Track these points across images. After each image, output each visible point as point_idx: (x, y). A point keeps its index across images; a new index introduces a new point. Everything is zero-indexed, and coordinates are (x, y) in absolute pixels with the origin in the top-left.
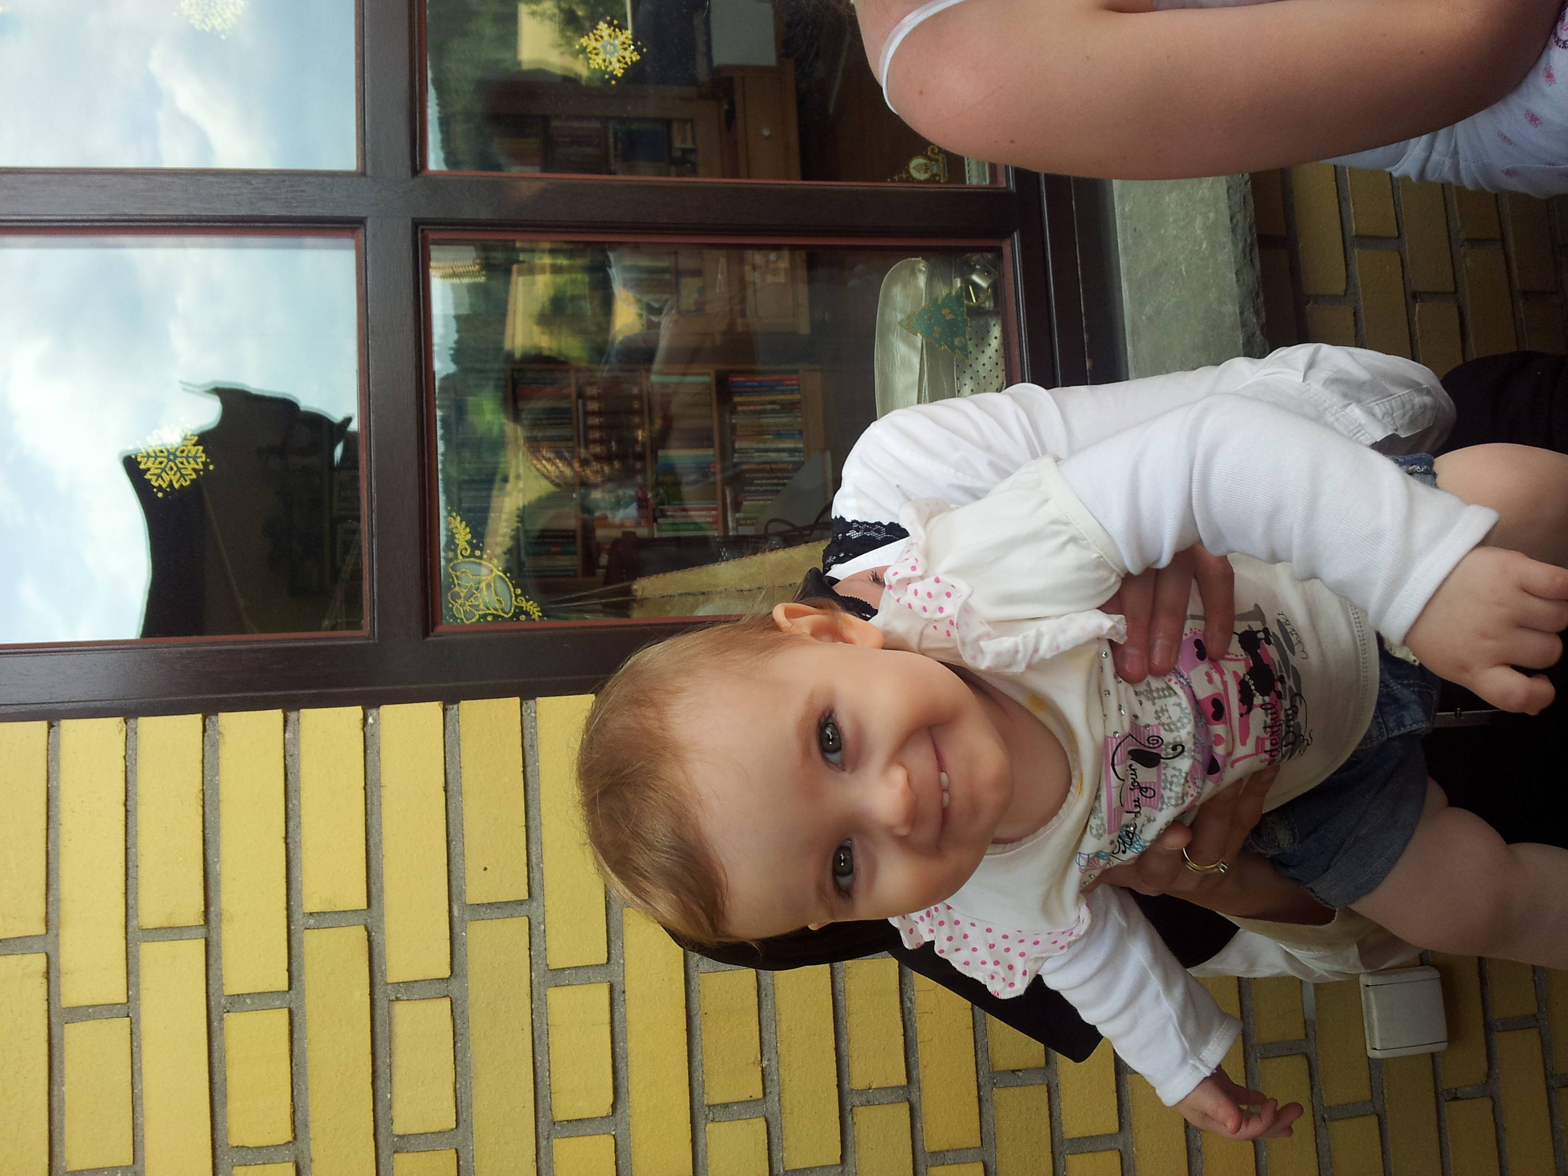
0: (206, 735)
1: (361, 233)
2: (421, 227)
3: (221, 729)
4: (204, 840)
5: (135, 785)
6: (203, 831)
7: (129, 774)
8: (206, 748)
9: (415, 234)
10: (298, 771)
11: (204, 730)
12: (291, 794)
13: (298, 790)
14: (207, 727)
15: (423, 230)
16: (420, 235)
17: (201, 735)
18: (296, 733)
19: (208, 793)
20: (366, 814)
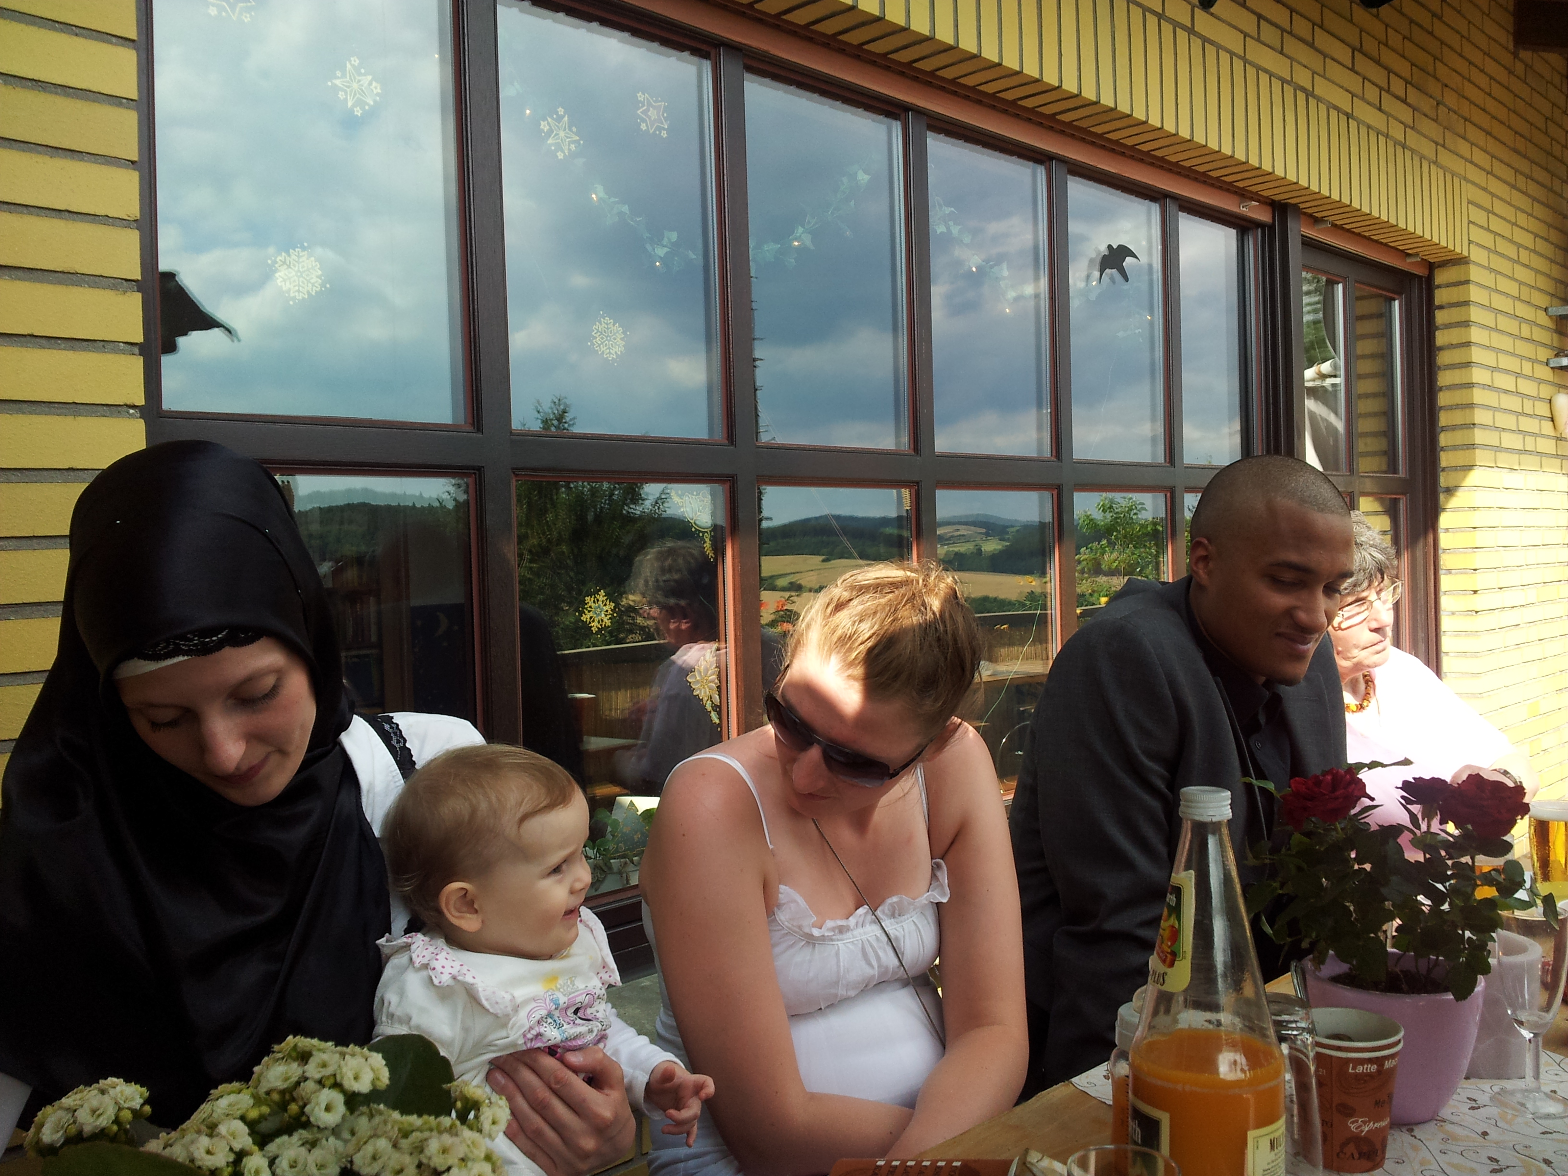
0: (123, 281)
1: (471, 429)
2: (477, 472)
3: (129, 294)
4: (32, 269)
5: (82, 221)
6: (41, 270)
7: (93, 217)
8: (112, 281)
9: (473, 468)
10: (90, 351)
11: (126, 280)
12: (70, 343)
13: (72, 349)
14: (129, 283)
15: (475, 474)
16: (473, 471)
17: (124, 277)
18: (123, 352)
19: (74, 278)
20: (50, 403)
